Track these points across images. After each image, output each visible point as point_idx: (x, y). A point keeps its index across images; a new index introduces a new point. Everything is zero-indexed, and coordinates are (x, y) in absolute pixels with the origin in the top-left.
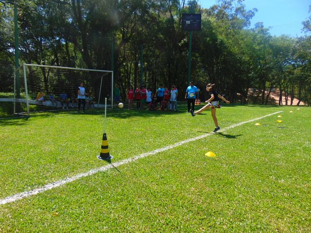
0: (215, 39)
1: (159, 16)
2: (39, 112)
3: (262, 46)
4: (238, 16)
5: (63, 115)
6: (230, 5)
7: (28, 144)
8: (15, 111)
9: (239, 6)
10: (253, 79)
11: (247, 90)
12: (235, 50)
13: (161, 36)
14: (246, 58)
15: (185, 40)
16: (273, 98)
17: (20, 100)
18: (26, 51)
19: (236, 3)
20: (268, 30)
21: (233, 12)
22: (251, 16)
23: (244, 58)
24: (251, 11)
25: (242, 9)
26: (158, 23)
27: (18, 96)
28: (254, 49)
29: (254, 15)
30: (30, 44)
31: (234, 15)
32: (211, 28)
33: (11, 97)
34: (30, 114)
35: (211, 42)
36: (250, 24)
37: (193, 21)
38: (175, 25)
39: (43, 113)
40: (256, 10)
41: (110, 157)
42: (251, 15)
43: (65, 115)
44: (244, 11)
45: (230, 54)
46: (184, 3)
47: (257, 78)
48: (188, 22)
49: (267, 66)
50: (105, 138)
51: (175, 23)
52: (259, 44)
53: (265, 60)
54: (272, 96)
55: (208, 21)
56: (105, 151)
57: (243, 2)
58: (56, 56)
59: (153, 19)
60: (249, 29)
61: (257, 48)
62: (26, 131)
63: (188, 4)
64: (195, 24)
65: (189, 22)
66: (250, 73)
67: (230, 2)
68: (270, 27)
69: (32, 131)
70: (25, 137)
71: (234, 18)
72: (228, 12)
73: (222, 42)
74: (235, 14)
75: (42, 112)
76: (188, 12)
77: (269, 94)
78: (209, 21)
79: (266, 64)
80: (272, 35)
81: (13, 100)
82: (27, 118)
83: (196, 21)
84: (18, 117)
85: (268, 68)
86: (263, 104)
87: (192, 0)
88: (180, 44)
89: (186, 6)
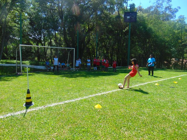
0: (145, 27)
3: (180, 30)
4: (167, 12)
6: (162, 5)
9: (168, 5)
10: (173, 52)
12: (160, 33)
13: (110, 26)
14: (167, 39)
15: (127, 28)
19: (166, 4)
21: (163, 10)
22: (176, 12)
24: (176, 8)
25: (170, 7)
28: (174, 32)
29: (178, 11)
32: (144, 20)
35: (143, 29)
36: (175, 16)
37: (132, 17)
40: (180, 8)
44: (171, 9)
45: (156, 36)
49: (183, 43)
50: (28, 92)
51: (122, 18)
52: (178, 29)
53: (182, 40)
56: (29, 101)
57: (170, 3)
60: (175, 20)
61: (176, 32)
63: (130, 6)
64: (133, 18)
65: (129, 17)
66: (172, 48)
67: (162, 3)
72: (160, 10)
73: (150, 29)
74: (165, 11)
76: (129, 11)
79: (182, 42)
85: (184, 45)
87: (132, 4)
88: (124, 31)
89: (129, 8)
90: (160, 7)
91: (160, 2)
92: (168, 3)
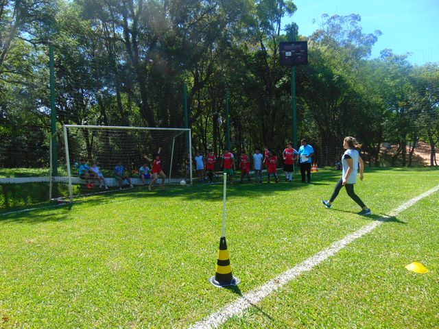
0: (329, 76)
1: (246, 48)
2: (86, 196)
3: (398, 80)
4: (353, 43)
5: (122, 199)
6: (340, 28)
7: (81, 255)
8: (50, 195)
9: (353, 29)
11: (379, 147)
12: (360, 88)
13: (252, 75)
15: (284, 79)
16: (418, 156)
17: (58, 179)
18: (62, 108)
19: (349, 25)
20: (406, 57)
21: (346, 38)
22: (373, 42)
23: (374, 99)
24: (372, 35)
25: (358, 33)
26: (246, 58)
27: (55, 173)
29: (377, 40)
30: (67, 99)
31: (346, 42)
32: (321, 61)
33: (44, 174)
34: (75, 200)
35: (324, 80)
36: (370, 52)
37: (296, 52)
38: (269, 60)
39: (91, 198)
40: (380, 33)
41: (234, 281)
42: (373, 40)
43: (125, 198)
44: (360, 35)
45: (354, 94)
46: (279, 28)
47: (395, 128)
48: (288, 54)
49: (411, 109)
50: (223, 246)
51: (269, 56)
52: (393, 78)
53: (406, 101)
54: (416, 153)
55: (316, 51)
56: (224, 270)
57: (359, 24)
58: (103, 113)
59: (238, 53)
60: (370, 59)
61: (391, 84)
62: (73, 229)
63: (286, 30)
64: (299, 55)
65: (290, 53)
66: (383, 121)
67: (340, 25)
68: (408, 53)
69: (82, 229)
70: (74, 242)
71: (347, 46)
72: (338, 39)
73: (340, 79)
74: (348, 41)
75: (89, 196)
76: (286, 40)
77: (413, 151)
78: (318, 51)
79: (409, 106)
80: (413, 64)
81: (48, 179)
82: (69, 206)
83: (300, 52)
84: (56, 205)
85: (412, 111)
86: (404, 165)
87: (291, 24)
88: (277, 86)
89: (283, 33)
90: (335, 32)
91: (336, 23)
92: (352, 24)
